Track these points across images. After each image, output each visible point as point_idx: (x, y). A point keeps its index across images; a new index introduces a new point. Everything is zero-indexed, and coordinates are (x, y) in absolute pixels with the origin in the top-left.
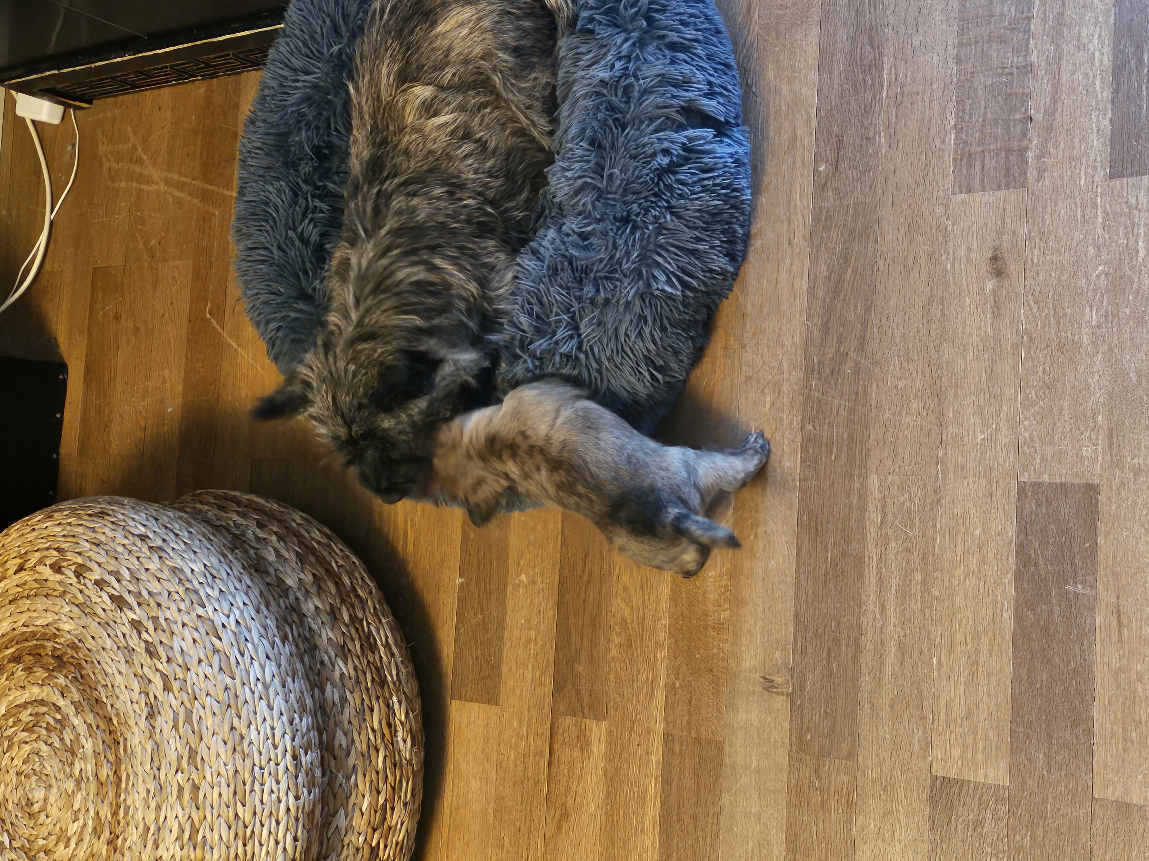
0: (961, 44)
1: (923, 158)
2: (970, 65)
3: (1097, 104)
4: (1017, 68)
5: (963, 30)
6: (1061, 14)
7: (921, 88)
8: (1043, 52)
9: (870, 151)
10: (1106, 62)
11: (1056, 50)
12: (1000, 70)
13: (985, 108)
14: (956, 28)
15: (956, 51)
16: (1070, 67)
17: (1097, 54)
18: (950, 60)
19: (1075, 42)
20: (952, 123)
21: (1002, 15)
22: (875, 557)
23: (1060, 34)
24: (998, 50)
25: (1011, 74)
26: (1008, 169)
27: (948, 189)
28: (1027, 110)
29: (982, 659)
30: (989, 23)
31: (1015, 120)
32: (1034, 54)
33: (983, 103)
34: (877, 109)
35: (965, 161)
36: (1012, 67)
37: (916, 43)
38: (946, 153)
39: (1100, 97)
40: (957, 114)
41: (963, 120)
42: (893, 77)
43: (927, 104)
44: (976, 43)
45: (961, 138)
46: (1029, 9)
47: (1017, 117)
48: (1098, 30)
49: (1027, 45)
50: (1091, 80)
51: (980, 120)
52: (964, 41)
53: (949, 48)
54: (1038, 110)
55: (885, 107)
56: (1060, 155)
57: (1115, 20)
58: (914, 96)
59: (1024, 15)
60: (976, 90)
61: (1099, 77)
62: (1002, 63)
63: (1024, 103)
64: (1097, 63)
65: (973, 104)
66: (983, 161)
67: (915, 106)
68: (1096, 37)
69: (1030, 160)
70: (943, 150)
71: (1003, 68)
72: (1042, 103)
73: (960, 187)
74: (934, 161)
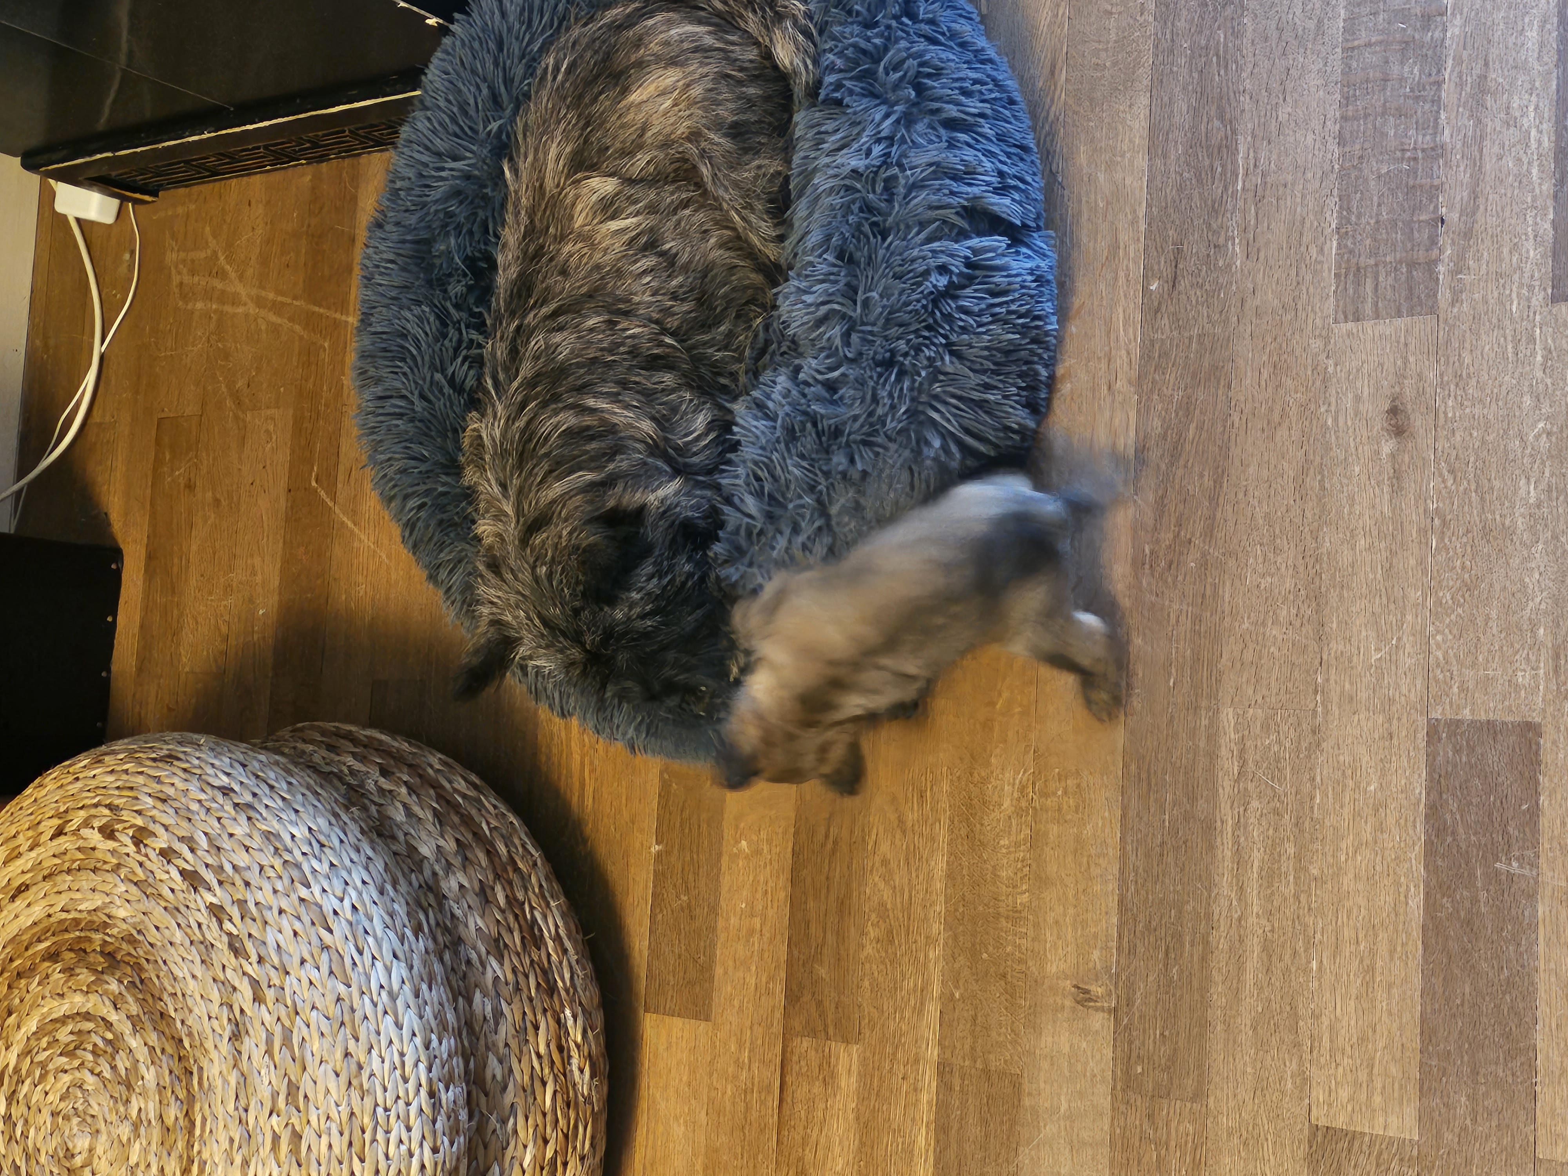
0: (1344, 118)
1: (1293, 272)
2: (1358, 147)
3: (1534, 200)
4: (1423, 150)
5: (1347, 98)
6: (1483, 77)
7: (1290, 178)
8: (1459, 131)
9: (1221, 263)
10: (1546, 143)
11: (1475, 126)
12: (1399, 154)
13: (1379, 205)
14: (1338, 96)
15: (1338, 127)
16: (1496, 149)
17: (1533, 132)
18: (1330, 140)
19: (1503, 115)
20: (1334, 226)
21: (1402, 79)
22: (1230, 822)
23: (1481, 104)
24: (1396, 127)
25: (1415, 159)
26: (1410, 289)
27: (1328, 316)
28: (1436, 208)
29: (1379, 964)
30: (1384, 89)
31: (1420, 222)
32: (1446, 132)
33: (1375, 199)
34: (1229, 206)
35: (1351, 277)
36: (1415, 149)
37: (1283, 117)
38: (1326, 266)
39: (1537, 191)
40: (1340, 213)
41: (1349, 222)
42: (1252, 162)
43: (1299, 200)
44: (1366, 116)
45: (1346, 246)
46: (1439, 71)
47: (1423, 217)
48: (1534, 98)
49: (1436, 120)
50: (1525, 167)
51: (1372, 222)
52: (1350, 114)
53: (1328, 123)
54: (1451, 208)
55: (1240, 203)
56: (1483, 271)
57: (1558, 85)
58: (1281, 189)
59: (1432, 79)
60: (1366, 180)
61: (1536, 164)
62: (1402, 144)
63: (1432, 198)
64: (1534, 145)
65: (1361, 199)
66: (1376, 278)
67: (1282, 202)
68: (1531, 108)
69: (1441, 277)
70: (1321, 262)
71: (1403, 151)
72: (1458, 198)
73: (1344, 313)
74: (1308, 277)
